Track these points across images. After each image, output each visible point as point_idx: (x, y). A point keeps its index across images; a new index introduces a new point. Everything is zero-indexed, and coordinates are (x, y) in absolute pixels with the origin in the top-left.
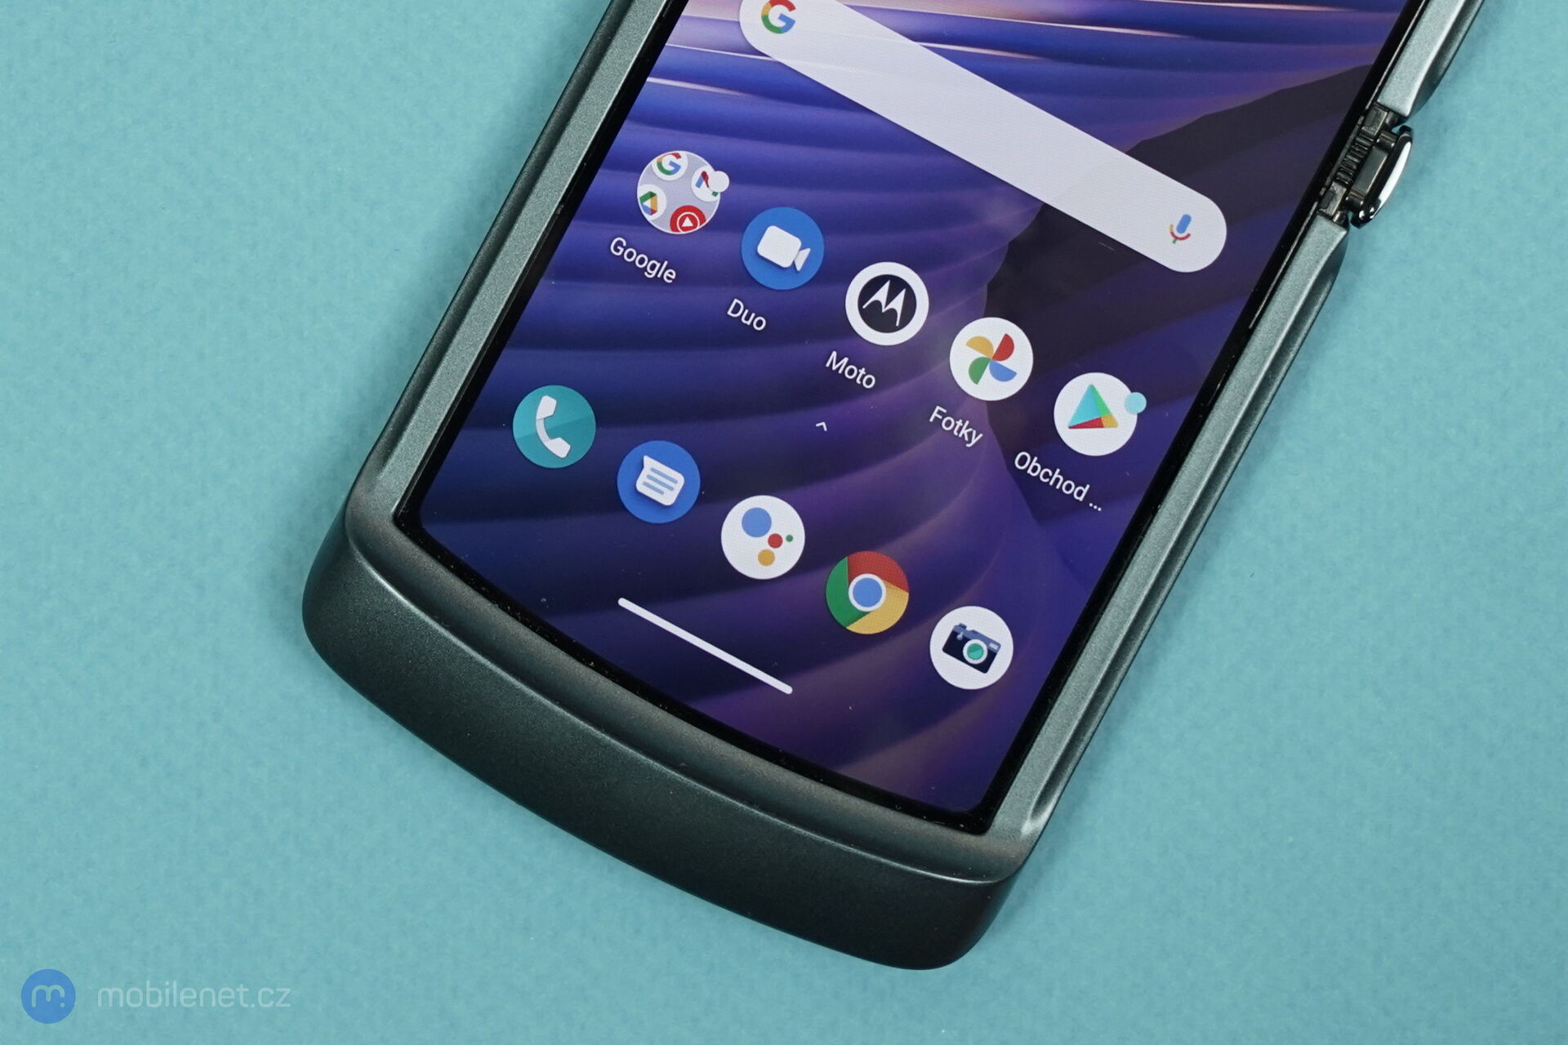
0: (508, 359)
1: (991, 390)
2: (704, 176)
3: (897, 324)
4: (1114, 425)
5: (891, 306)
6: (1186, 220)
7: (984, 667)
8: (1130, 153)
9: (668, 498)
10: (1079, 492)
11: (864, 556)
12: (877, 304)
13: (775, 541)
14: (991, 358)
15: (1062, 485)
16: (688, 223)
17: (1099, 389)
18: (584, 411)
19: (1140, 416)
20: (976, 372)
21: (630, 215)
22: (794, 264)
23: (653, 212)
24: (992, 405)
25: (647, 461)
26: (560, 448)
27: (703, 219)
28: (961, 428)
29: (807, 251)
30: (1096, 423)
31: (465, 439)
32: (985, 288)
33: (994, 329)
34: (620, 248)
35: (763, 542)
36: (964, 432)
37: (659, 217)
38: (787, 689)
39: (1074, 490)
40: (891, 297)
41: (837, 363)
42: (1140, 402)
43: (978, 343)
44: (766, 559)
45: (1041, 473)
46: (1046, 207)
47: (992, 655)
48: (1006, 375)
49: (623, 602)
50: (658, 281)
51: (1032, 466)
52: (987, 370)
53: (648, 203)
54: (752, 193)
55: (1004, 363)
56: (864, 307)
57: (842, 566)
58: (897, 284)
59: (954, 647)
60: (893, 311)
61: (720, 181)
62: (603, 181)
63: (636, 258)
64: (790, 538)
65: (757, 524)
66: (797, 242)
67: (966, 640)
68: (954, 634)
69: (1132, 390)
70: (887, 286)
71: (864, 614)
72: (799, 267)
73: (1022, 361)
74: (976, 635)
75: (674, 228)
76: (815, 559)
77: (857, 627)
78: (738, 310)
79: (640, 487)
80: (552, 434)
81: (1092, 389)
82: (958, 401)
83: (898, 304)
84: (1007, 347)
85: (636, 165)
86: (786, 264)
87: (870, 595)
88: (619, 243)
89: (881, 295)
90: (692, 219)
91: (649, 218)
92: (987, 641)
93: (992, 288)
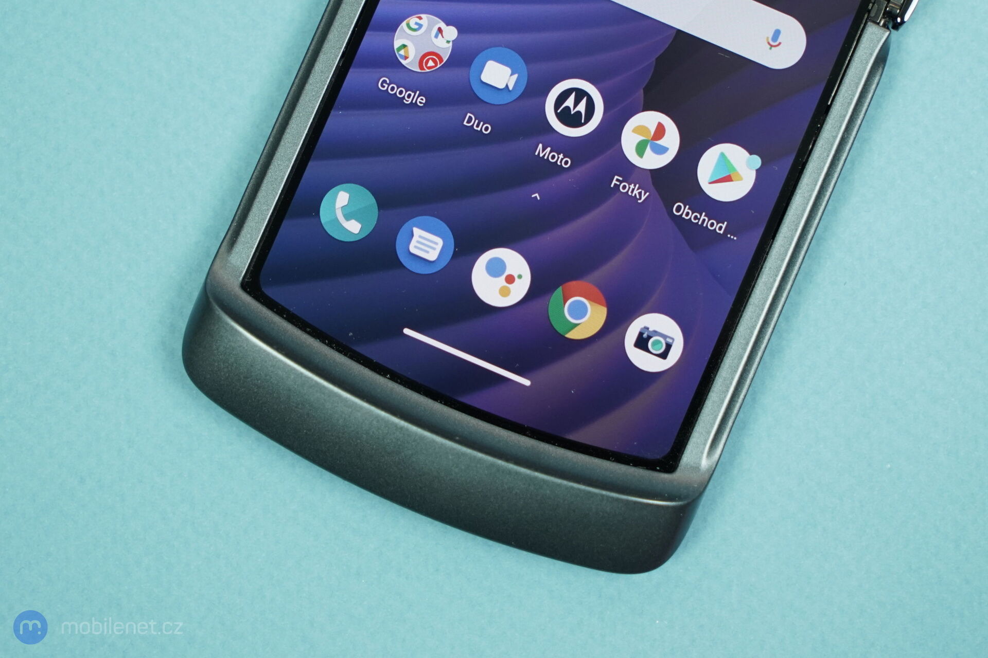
0: (313, 168)
1: (652, 161)
2: (440, 30)
3: (583, 121)
4: (740, 179)
5: (577, 109)
6: (777, 33)
7: (664, 355)
9: (432, 256)
10: (720, 227)
11: (573, 284)
12: (568, 108)
13: (510, 279)
14: (650, 139)
15: (708, 223)
16: (431, 63)
17: (727, 155)
18: (368, 200)
19: (757, 171)
20: (640, 149)
21: (390, 61)
22: (507, 86)
23: (406, 58)
24: (653, 172)
25: (416, 231)
26: (354, 228)
27: (441, 60)
28: (634, 190)
29: (516, 76)
30: (728, 179)
31: (287, 226)
32: (642, 91)
33: (649, 119)
34: (385, 84)
35: (501, 281)
36: (636, 192)
37: (411, 61)
38: (527, 383)
39: (716, 226)
40: (576, 103)
41: (543, 152)
42: (757, 161)
43: (639, 130)
44: (504, 292)
45: (692, 216)
47: (669, 347)
48: (662, 150)
49: (407, 331)
50: (413, 105)
51: (684, 211)
52: (648, 147)
53: (402, 52)
54: (474, 38)
55: (659, 142)
56: (559, 111)
57: (559, 292)
58: (580, 94)
59: (642, 343)
60: (579, 113)
61: (451, 32)
62: (370, 40)
63: (397, 91)
64: (520, 277)
65: (496, 268)
66: (508, 71)
67: (649, 337)
68: (641, 334)
69: (751, 154)
70: (572, 97)
71: (577, 325)
72: (511, 88)
73: (672, 140)
74: (656, 333)
75: (421, 67)
76: (540, 289)
77: (572, 335)
78: (470, 120)
79: (413, 250)
80: (348, 217)
81: (722, 155)
82: (628, 170)
83: (582, 107)
84: (660, 131)
85: (392, 26)
86: (501, 86)
87: (580, 312)
88: (384, 81)
89: (570, 102)
90: (434, 61)
91: (404, 62)
92: (664, 337)
93: (647, 90)
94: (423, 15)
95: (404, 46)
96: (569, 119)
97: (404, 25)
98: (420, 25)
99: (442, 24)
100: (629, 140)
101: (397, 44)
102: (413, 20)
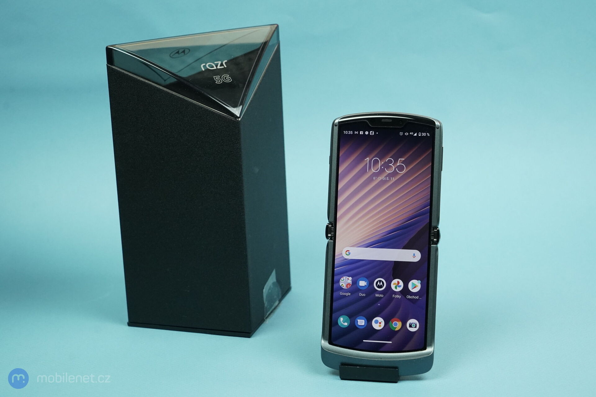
0: (334, 315)
1: (399, 289)
2: (348, 279)
4: (418, 286)
6: (414, 254)
7: (416, 327)
8: (403, 249)
9: (363, 324)
10: (417, 298)
11: (393, 320)
12: (379, 285)
13: (380, 323)
14: (397, 285)
15: (415, 297)
16: (349, 286)
18: (347, 318)
19: (420, 283)
20: (396, 288)
21: (341, 289)
23: (343, 287)
24: (400, 291)
25: (358, 320)
26: (346, 324)
27: (350, 284)
28: (398, 296)
29: (366, 282)
30: (415, 287)
31: (333, 329)
33: (395, 281)
34: (341, 293)
35: (378, 324)
36: (398, 297)
37: (345, 287)
38: (391, 342)
39: (417, 297)
40: (380, 283)
41: (377, 295)
42: (420, 281)
43: (394, 284)
44: (380, 326)
45: (411, 297)
46: (395, 261)
47: (416, 325)
48: (400, 286)
49: (364, 341)
50: (348, 295)
51: (409, 297)
52: (397, 287)
53: (342, 286)
54: (355, 278)
56: (377, 286)
57: (391, 322)
58: (380, 281)
59: (410, 326)
60: (381, 285)
61: (350, 278)
62: (335, 286)
63: (344, 294)
64: (382, 322)
65: (376, 322)
66: (364, 282)
67: (412, 325)
68: (410, 324)
70: (379, 282)
71: (396, 327)
72: (366, 285)
73: (401, 283)
74: (413, 323)
75: (347, 288)
76: (386, 323)
77: (397, 329)
78: (361, 295)
79: (359, 324)
80: (344, 323)
81: (412, 283)
82: (395, 293)
83: (381, 284)
84: (398, 283)
85: (338, 281)
86: (364, 285)
87: (396, 324)
89: (379, 283)
90: (349, 285)
92: (414, 323)
93: (393, 276)
94: (344, 277)
95: (342, 285)
96: (380, 287)
97: (341, 280)
98: (344, 279)
99: (348, 277)
100: (393, 287)
101: (341, 285)
102: (342, 279)
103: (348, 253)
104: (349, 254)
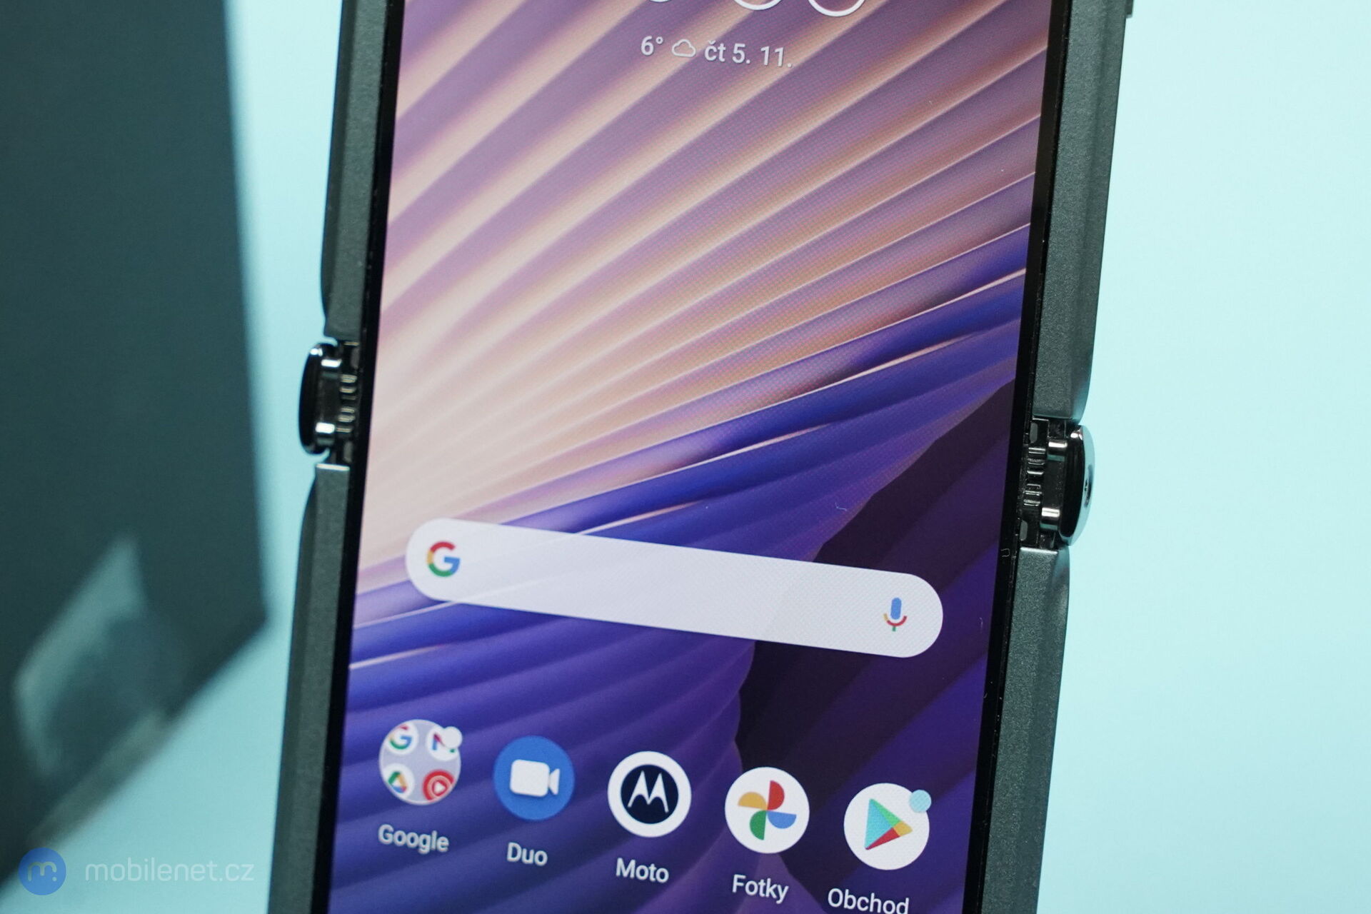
1: (778, 839)
2: (437, 738)
3: (666, 809)
4: (908, 830)
5: (654, 795)
6: (896, 605)
8: (821, 559)
10: (900, 908)
12: (640, 798)
14: (766, 808)
15: (882, 906)
16: (439, 788)
17: (878, 800)
19: (929, 812)
20: (757, 827)
21: (385, 800)
22: (550, 791)
23: (403, 789)
24: (784, 854)
27: (451, 779)
28: (766, 887)
29: (557, 773)
30: (891, 835)
32: (733, 745)
33: (756, 781)
34: (389, 834)
36: (769, 888)
37: (410, 793)
39: (896, 908)
40: (650, 787)
41: (626, 869)
42: (923, 798)
43: (747, 800)
45: (857, 903)
46: (759, 644)
48: (788, 820)
50: (434, 852)
51: (844, 898)
52: (768, 822)
53: (397, 783)
54: (486, 736)
55: (780, 810)
56: (630, 804)
58: (652, 773)
60: (658, 800)
61: (453, 736)
62: (350, 778)
63: (406, 838)
66: (544, 768)
69: (912, 790)
70: (642, 779)
72: (555, 790)
73: (797, 801)
75: (429, 797)
78: (517, 853)
81: (873, 803)
82: (751, 862)
83: (659, 790)
84: (777, 794)
85: (371, 751)
86: (541, 792)
88: (386, 831)
89: (641, 788)
90: (442, 783)
91: (403, 796)
93: (740, 741)
94: (409, 724)
95: (396, 775)
96: (649, 812)
97: (387, 744)
98: (409, 739)
99: (437, 729)
100: (738, 818)
101: (386, 773)
102: (397, 735)
103: (447, 560)
104: (448, 566)
